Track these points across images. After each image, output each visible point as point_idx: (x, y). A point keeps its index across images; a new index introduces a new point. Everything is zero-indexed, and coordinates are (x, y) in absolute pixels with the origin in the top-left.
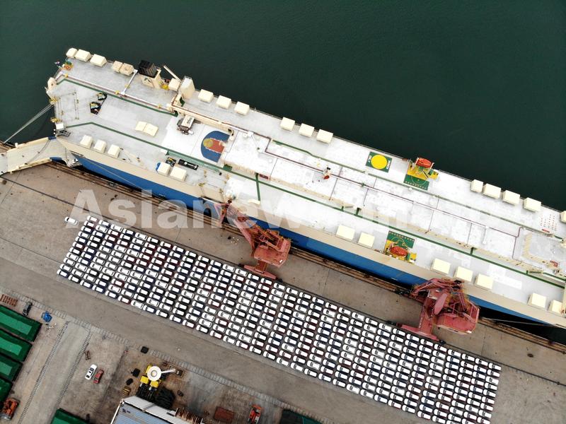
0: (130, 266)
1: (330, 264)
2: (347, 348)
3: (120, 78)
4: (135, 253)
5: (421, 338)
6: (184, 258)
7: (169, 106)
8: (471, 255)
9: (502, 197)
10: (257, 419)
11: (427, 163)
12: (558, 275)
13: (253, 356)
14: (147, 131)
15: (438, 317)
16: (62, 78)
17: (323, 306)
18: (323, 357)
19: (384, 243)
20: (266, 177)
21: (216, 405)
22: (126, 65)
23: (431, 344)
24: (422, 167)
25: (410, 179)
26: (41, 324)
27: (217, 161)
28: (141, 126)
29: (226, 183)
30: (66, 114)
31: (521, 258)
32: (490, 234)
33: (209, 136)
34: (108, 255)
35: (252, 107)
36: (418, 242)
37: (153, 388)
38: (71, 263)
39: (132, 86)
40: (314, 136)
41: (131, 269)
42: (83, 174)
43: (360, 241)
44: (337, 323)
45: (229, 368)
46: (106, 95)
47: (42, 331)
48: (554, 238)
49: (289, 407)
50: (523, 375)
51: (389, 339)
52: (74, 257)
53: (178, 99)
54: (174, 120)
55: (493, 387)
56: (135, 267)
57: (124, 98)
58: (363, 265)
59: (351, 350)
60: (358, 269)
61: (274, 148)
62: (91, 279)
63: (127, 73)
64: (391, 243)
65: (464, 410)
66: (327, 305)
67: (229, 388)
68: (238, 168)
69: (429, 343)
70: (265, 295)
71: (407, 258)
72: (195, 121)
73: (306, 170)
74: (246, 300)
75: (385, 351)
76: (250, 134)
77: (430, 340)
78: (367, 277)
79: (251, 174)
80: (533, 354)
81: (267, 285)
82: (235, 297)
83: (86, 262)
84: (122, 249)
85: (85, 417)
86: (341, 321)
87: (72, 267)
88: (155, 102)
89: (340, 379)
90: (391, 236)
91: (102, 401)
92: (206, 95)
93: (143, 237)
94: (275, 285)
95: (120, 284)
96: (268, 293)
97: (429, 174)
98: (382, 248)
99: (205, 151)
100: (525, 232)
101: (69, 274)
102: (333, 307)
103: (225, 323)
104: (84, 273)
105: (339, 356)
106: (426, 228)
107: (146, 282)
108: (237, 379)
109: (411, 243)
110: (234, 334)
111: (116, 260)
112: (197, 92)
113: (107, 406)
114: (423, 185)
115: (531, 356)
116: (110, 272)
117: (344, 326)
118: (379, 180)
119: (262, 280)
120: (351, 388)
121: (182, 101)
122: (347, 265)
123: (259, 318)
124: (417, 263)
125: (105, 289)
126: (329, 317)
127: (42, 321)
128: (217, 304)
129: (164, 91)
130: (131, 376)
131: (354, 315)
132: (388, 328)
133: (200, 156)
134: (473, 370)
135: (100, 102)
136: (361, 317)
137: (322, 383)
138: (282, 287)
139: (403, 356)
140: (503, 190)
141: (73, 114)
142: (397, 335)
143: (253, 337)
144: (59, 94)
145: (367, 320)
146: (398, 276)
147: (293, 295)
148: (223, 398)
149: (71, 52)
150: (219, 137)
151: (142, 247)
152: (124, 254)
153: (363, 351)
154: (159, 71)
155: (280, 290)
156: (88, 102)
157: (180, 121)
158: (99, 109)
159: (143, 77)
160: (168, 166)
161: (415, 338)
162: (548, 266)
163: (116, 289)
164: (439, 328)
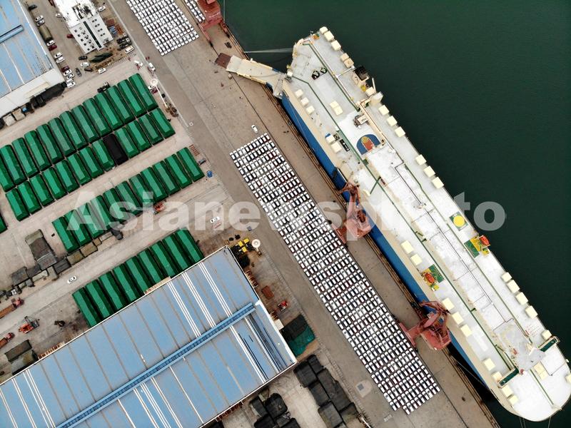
0: (271, 178)
1: (384, 259)
2: (359, 311)
3: (342, 65)
4: (278, 173)
5: (406, 338)
6: (302, 195)
7: (358, 103)
8: (471, 312)
9: (516, 294)
10: (284, 308)
11: (487, 242)
12: (512, 360)
13: (303, 274)
14: (336, 110)
15: (425, 329)
16: (308, 42)
17: (361, 279)
18: (342, 305)
19: (425, 268)
20: (384, 183)
21: (267, 285)
22: (350, 60)
23: (409, 346)
24: (482, 242)
25: (469, 244)
26: (204, 176)
27: (362, 154)
28: (334, 105)
29: (358, 170)
30: (297, 68)
31: (498, 335)
32: (491, 308)
33: (368, 136)
34: (263, 163)
35: (407, 135)
36: (445, 282)
37: (242, 251)
38: (241, 154)
39: (344, 75)
40: (432, 178)
41: (270, 180)
42: (278, 105)
43: (412, 258)
44: (363, 293)
45: (287, 271)
46: (326, 71)
47: (202, 180)
48: (528, 339)
49: (304, 315)
50: (450, 406)
51: (387, 324)
52: (244, 151)
53: (366, 102)
54: (355, 113)
55: (426, 396)
56: (273, 180)
57: (335, 80)
58: (403, 274)
59: (360, 313)
60: (398, 273)
61: (402, 169)
62: (246, 170)
63: (348, 66)
64: (429, 271)
65: (400, 395)
66: (364, 280)
67: (279, 281)
68: (371, 166)
69: (408, 344)
70: (332, 248)
71: (431, 286)
72: (367, 122)
73: (411, 195)
74: (320, 243)
75: (379, 329)
76: (394, 151)
77: (410, 343)
78: (400, 282)
79: (377, 174)
80: (466, 400)
81: (337, 244)
82: (315, 237)
83: (249, 159)
84: (273, 166)
85: (196, 241)
86: (366, 294)
87: (240, 157)
88: (352, 94)
89: (342, 323)
90: (432, 268)
91: (211, 239)
92: (384, 110)
93: (288, 166)
94: (342, 247)
95: (260, 184)
96: (335, 248)
97: (483, 249)
98: (422, 271)
99: (359, 144)
100: (513, 323)
101: (236, 159)
102: (367, 283)
103: (300, 246)
104: (245, 164)
105: (351, 311)
106: (456, 278)
107: (274, 193)
108: (287, 280)
109: (440, 280)
110: (302, 256)
111: (266, 170)
112: (380, 105)
113: (211, 243)
114: (474, 252)
115: (463, 399)
116: (258, 174)
117: (366, 298)
118: (450, 232)
119: (336, 239)
120: (345, 333)
121: (367, 105)
122: (393, 267)
123: (321, 258)
124: (436, 293)
125: (250, 181)
126: (361, 287)
127: (206, 174)
128: (303, 233)
129: (361, 90)
130: (234, 237)
131: (376, 297)
132: (391, 319)
133: (355, 145)
134: (422, 379)
135: (321, 73)
136: (379, 301)
137: (331, 317)
138: (345, 251)
139: (388, 339)
140: (521, 291)
141: (301, 71)
142: (393, 326)
143: (310, 265)
144: (300, 52)
145: (382, 305)
146: (419, 294)
147: (348, 260)
148: (273, 284)
149: (323, 29)
150: (374, 140)
151: (284, 172)
152: (272, 169)
153: (367, 319)
154: (368, 78)
155: (343, 252)
156: (313, 69)
157: (358, 116)
158: (317, 77)
159: (355, 75)
160: (334, 139)
161: (402, 335)
162: (511, 351)
163: (256, 186)
164: (421, 336)
